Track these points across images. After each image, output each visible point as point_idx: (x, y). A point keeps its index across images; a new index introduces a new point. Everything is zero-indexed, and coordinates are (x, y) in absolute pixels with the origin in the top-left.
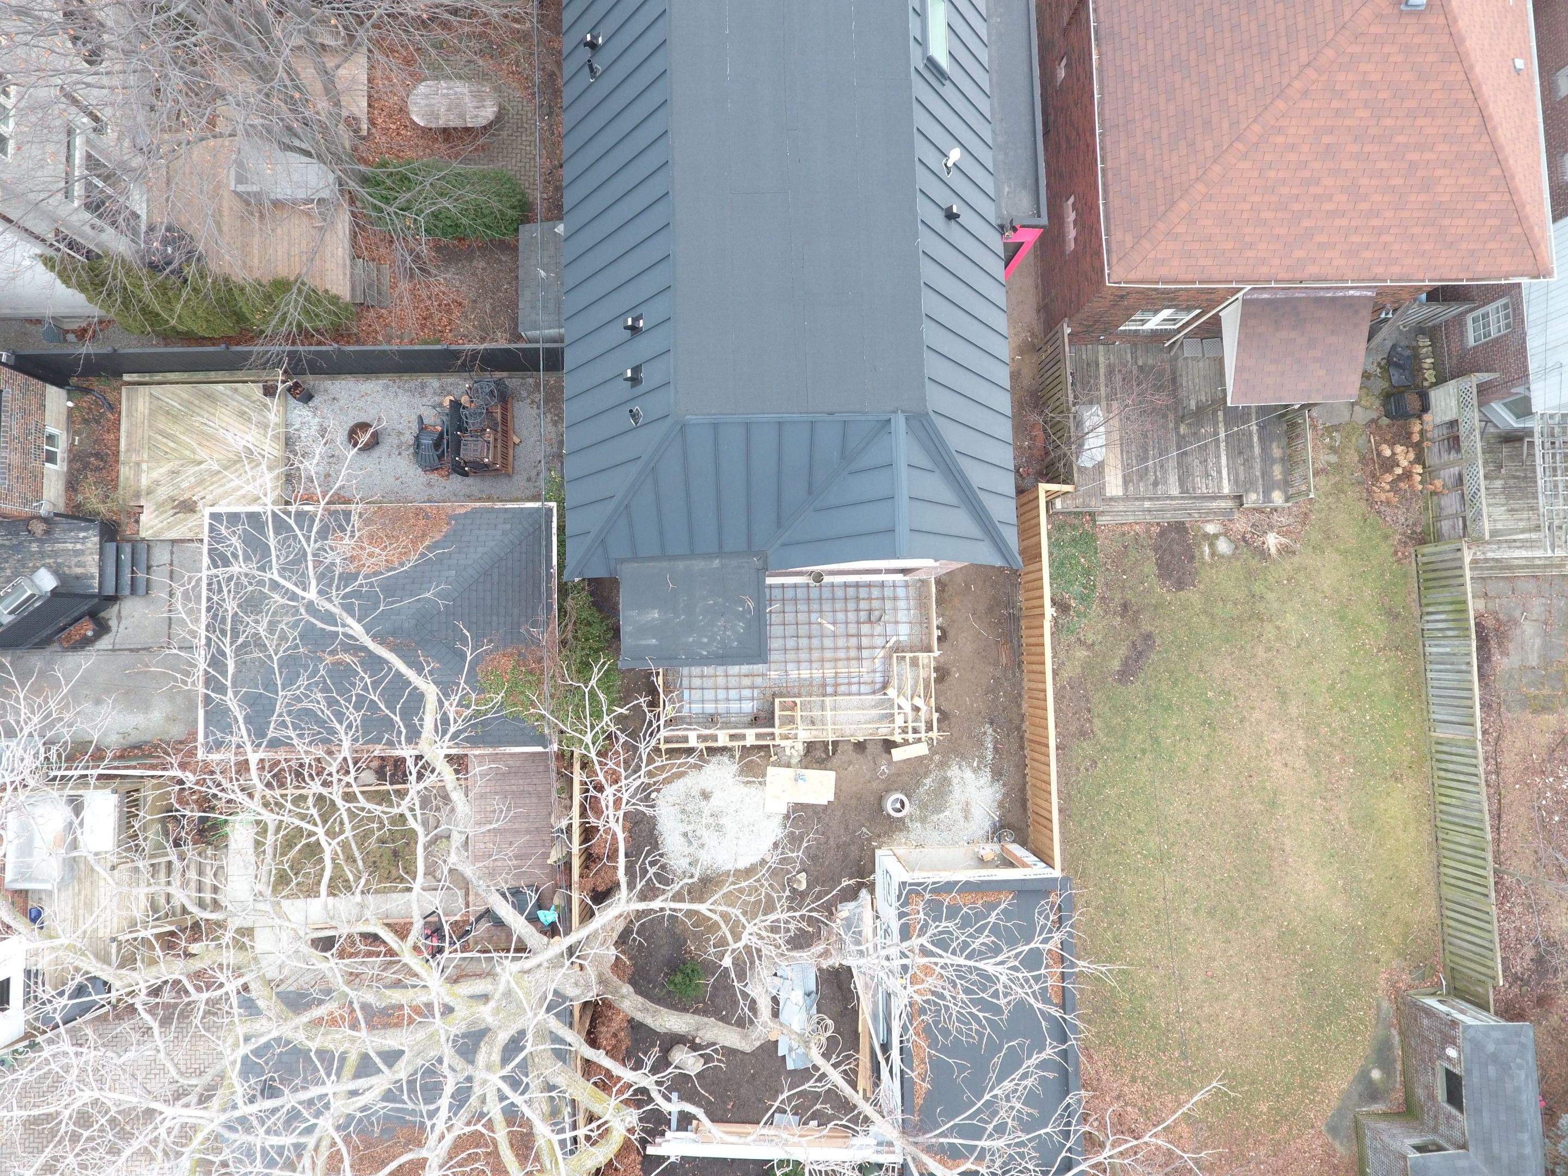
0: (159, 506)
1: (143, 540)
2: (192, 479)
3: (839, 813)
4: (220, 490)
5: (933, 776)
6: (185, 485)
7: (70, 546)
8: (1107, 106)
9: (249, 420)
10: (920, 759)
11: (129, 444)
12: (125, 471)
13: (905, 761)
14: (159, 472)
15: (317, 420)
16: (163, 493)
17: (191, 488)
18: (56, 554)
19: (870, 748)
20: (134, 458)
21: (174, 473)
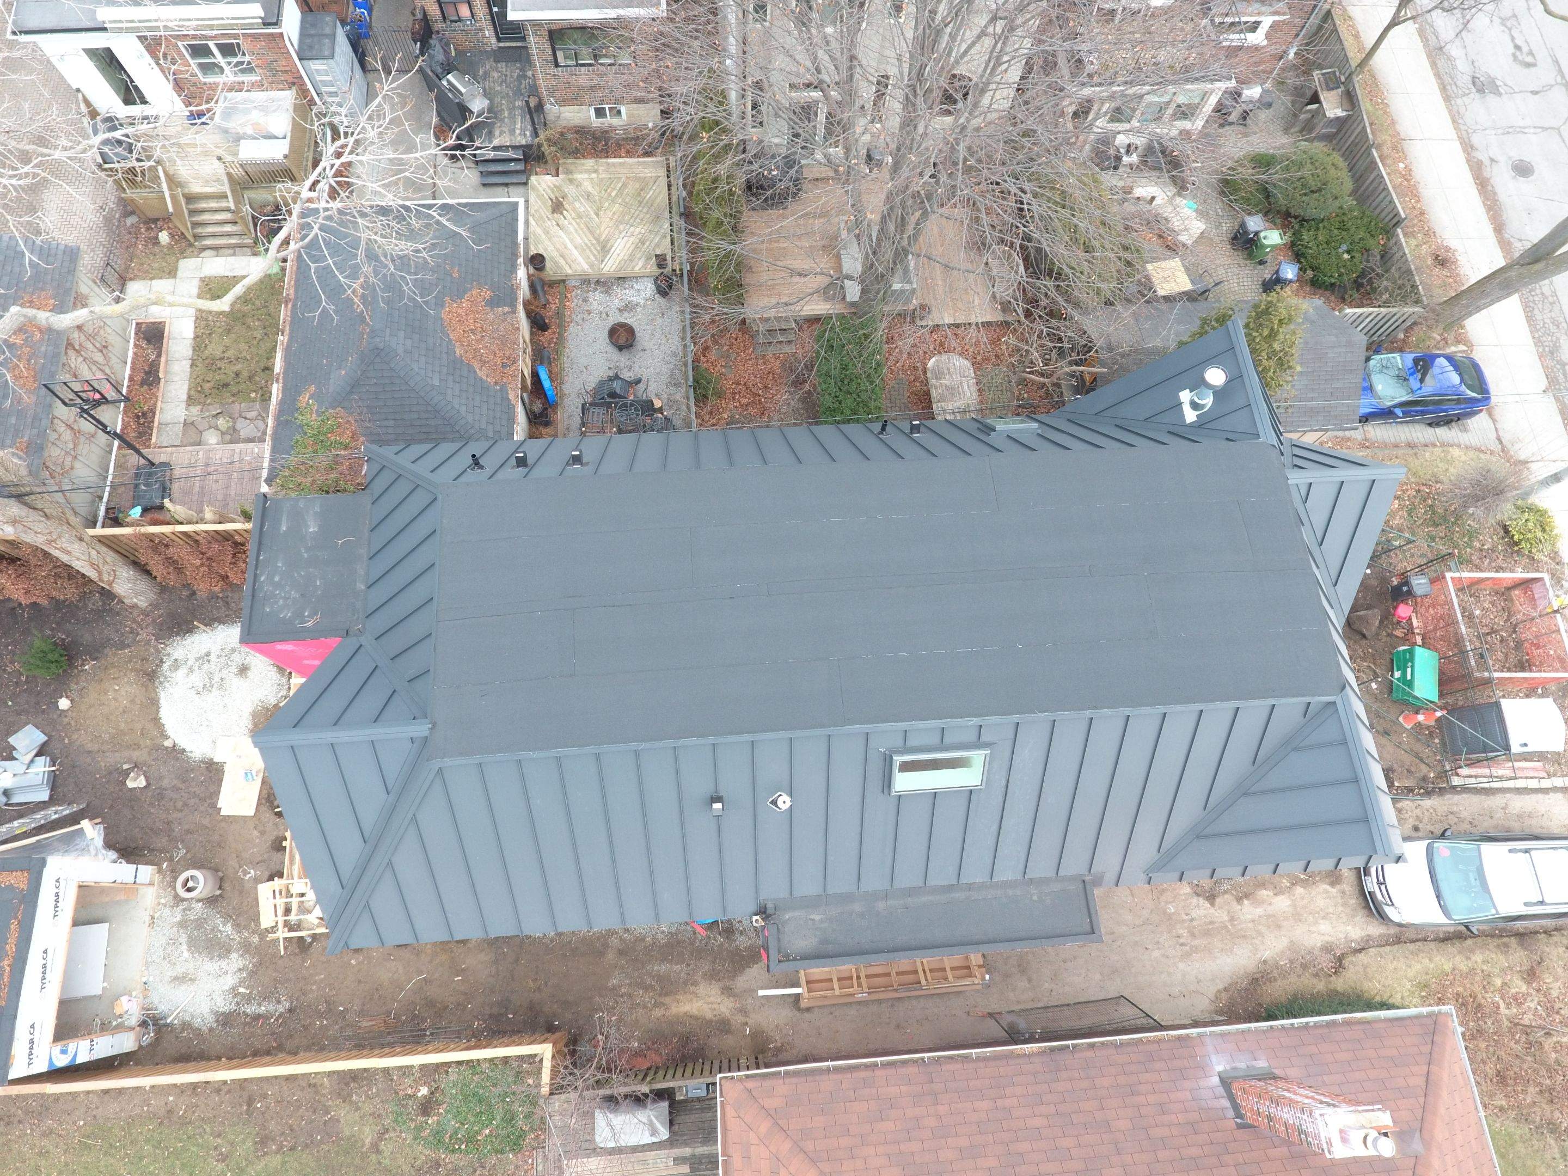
0: (558, 188)
1: (528, 179)
2: (582, 209)
3: (206, 821)
4: (572, 229)
5: (235, 936)
6: (577, 205)
7: (518, 126)
8: (959, 1066)
9: (636, 247)
10: (256, 919)
11: (614, 164)
12: (589, 163)
13: (257, 899)
14: (588, 186)
15: (642, 302)
16: (570, 190)
17: (574, 209)
18: (512, 117)
19: (276, 856)
20: (601, 169)
21: (588, 196)
